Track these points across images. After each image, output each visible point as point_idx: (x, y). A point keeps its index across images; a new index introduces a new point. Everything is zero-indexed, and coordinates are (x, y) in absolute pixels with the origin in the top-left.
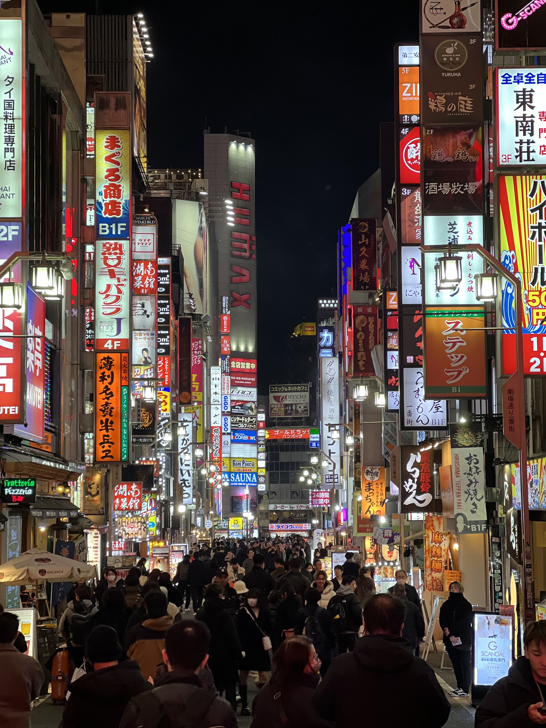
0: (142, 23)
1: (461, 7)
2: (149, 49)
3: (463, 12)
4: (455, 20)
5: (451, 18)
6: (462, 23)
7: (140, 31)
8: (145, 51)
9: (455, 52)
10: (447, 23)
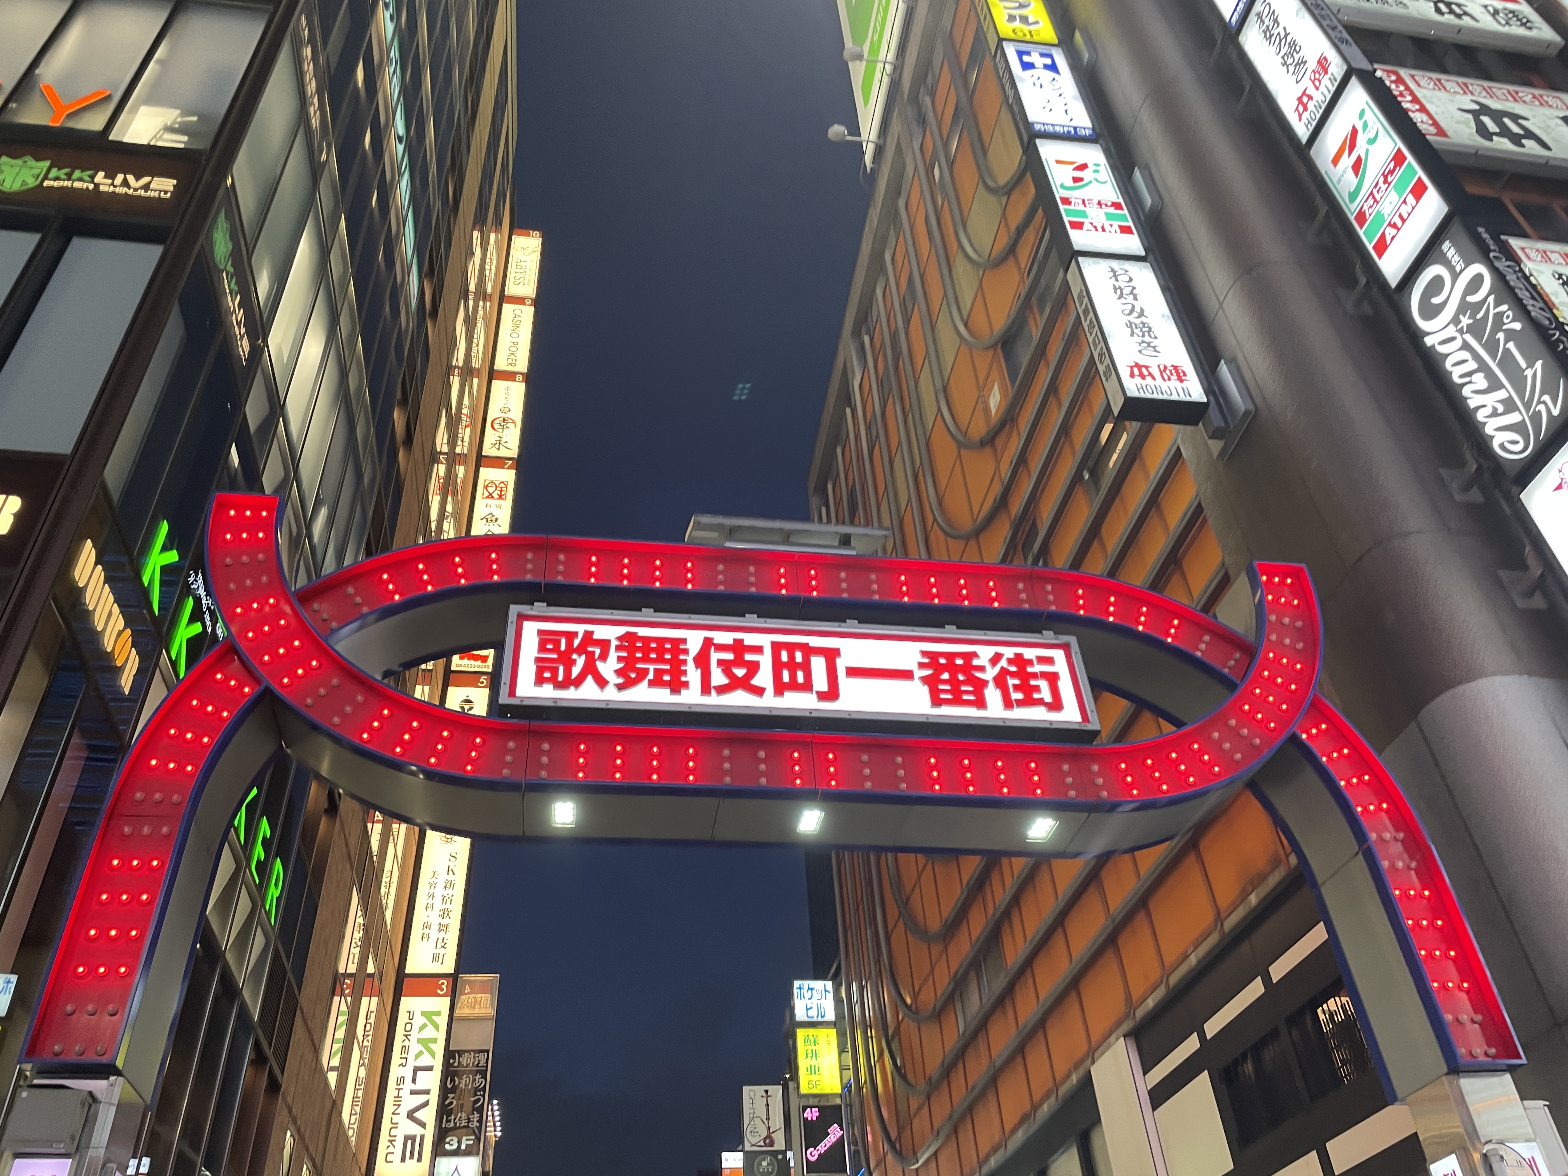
0: (496, 1107)
1: (771, 1131)
2: (499, 1129)
3: (773, 1135)
4: (767, 1141)
5: (765, 1139)
6: (772, 1144)
7: (493, 1114)
8: (495, 1130)
9: (768, 1164)
10: (762, 1143)
